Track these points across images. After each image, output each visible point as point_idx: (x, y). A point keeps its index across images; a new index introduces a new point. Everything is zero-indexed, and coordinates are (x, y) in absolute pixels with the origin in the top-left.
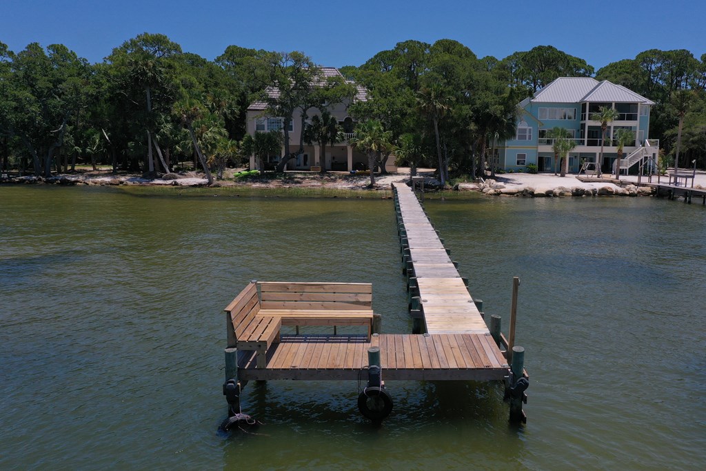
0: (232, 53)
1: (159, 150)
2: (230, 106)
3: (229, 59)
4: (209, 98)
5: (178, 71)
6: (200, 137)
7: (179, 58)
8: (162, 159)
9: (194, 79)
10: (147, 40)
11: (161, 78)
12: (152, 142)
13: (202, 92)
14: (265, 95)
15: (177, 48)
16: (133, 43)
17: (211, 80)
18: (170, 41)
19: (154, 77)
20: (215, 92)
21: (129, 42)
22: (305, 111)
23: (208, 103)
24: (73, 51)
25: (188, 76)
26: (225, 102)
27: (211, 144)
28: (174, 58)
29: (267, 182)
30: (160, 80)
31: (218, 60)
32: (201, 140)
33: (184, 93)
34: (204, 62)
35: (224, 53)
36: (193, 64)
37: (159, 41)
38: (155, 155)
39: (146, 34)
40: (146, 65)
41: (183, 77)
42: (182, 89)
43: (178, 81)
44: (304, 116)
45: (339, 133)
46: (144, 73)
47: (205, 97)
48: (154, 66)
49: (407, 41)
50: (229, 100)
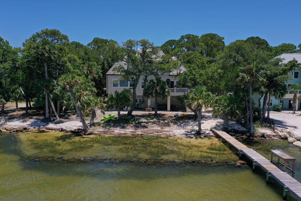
0: (96, 41)
1: (52, 104)
2: (98, 72)
3: (94, 44)
4: (85, 68)
5: (67, 52)
6: (79, 99)
7: (67, 44)
8: (54, 110)
9: (76, 57)
10: (46, 33)
11: (54, 57)
12: (48, 98)
13: (81, 64)
14: (122, 68)
15: (66, 38)
16: (38, 35)
17: (86, 56)
18: (62, 34)
19: (49, 57)
20: (89, 64)
21: (36, 34)
22: (146, 77)
23: (84, 71)
24: (7, 41)
25: (72, 55)
26: (94, 70)
27: (87, 103)
28: (64, 44)
29: (123, 127)
30: (53, 58)
31: (89, 45)
32: (80, 101)
33: (70, 66)
34: (82, 46)
35: (92, 41)
36: (76, 47)
37: (54, 33)
38: (50, 106)
39: (47, 29)
40: (45, 49)
41: (69, 56)
42: (68, 64)
43: (66, 59)
44: (145, 80)
45: (166, 90)
46: (43, 54)
47: (83, 67)
48: (50, 50)
49: (187, 35)
50: (97, 69)
